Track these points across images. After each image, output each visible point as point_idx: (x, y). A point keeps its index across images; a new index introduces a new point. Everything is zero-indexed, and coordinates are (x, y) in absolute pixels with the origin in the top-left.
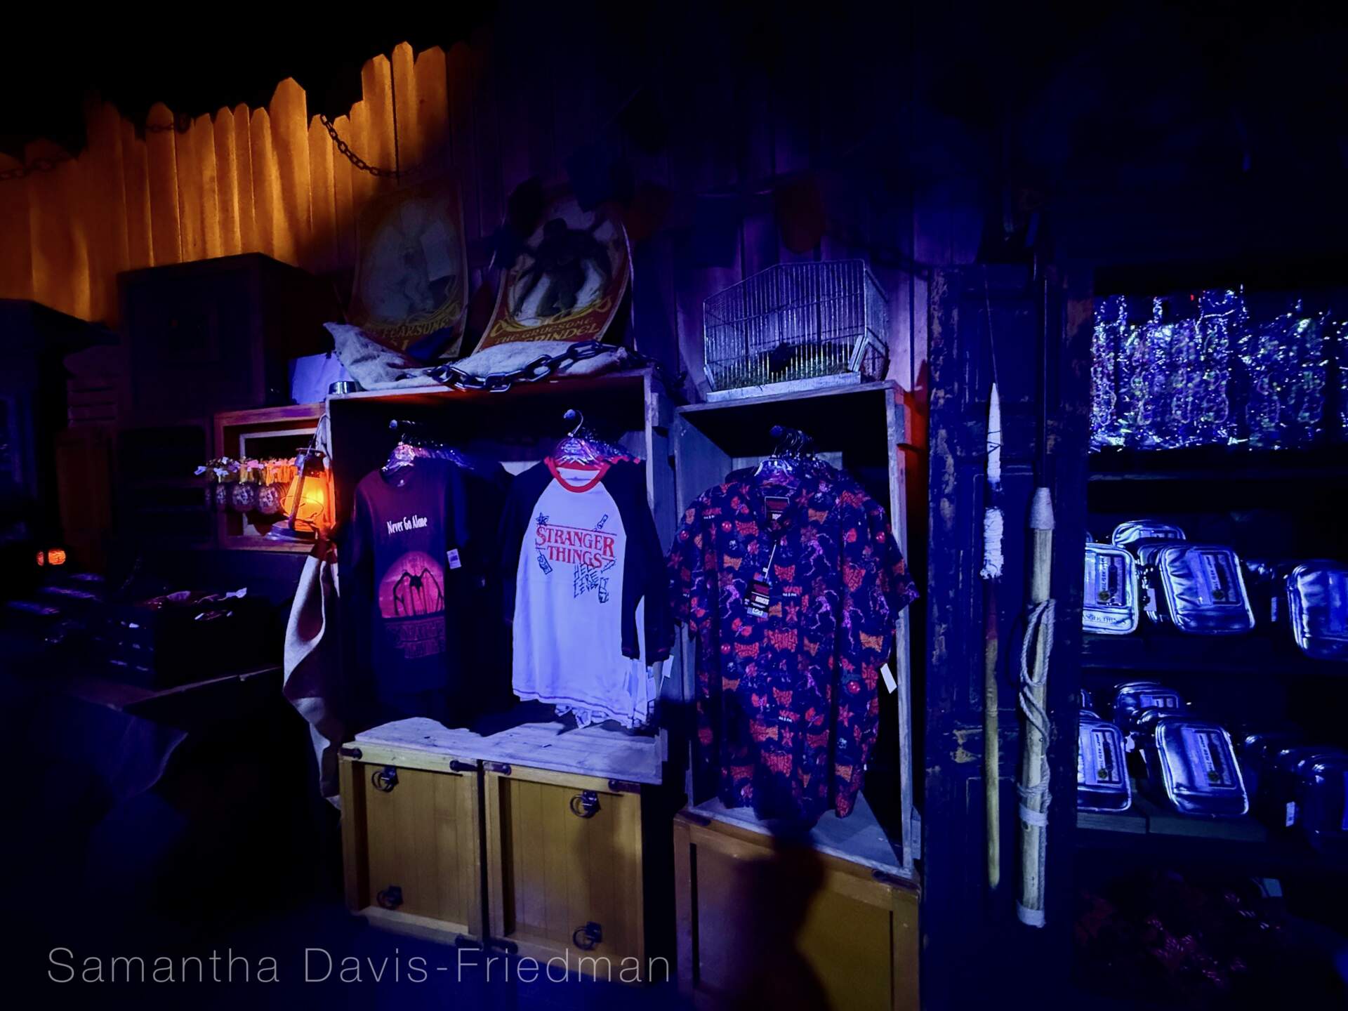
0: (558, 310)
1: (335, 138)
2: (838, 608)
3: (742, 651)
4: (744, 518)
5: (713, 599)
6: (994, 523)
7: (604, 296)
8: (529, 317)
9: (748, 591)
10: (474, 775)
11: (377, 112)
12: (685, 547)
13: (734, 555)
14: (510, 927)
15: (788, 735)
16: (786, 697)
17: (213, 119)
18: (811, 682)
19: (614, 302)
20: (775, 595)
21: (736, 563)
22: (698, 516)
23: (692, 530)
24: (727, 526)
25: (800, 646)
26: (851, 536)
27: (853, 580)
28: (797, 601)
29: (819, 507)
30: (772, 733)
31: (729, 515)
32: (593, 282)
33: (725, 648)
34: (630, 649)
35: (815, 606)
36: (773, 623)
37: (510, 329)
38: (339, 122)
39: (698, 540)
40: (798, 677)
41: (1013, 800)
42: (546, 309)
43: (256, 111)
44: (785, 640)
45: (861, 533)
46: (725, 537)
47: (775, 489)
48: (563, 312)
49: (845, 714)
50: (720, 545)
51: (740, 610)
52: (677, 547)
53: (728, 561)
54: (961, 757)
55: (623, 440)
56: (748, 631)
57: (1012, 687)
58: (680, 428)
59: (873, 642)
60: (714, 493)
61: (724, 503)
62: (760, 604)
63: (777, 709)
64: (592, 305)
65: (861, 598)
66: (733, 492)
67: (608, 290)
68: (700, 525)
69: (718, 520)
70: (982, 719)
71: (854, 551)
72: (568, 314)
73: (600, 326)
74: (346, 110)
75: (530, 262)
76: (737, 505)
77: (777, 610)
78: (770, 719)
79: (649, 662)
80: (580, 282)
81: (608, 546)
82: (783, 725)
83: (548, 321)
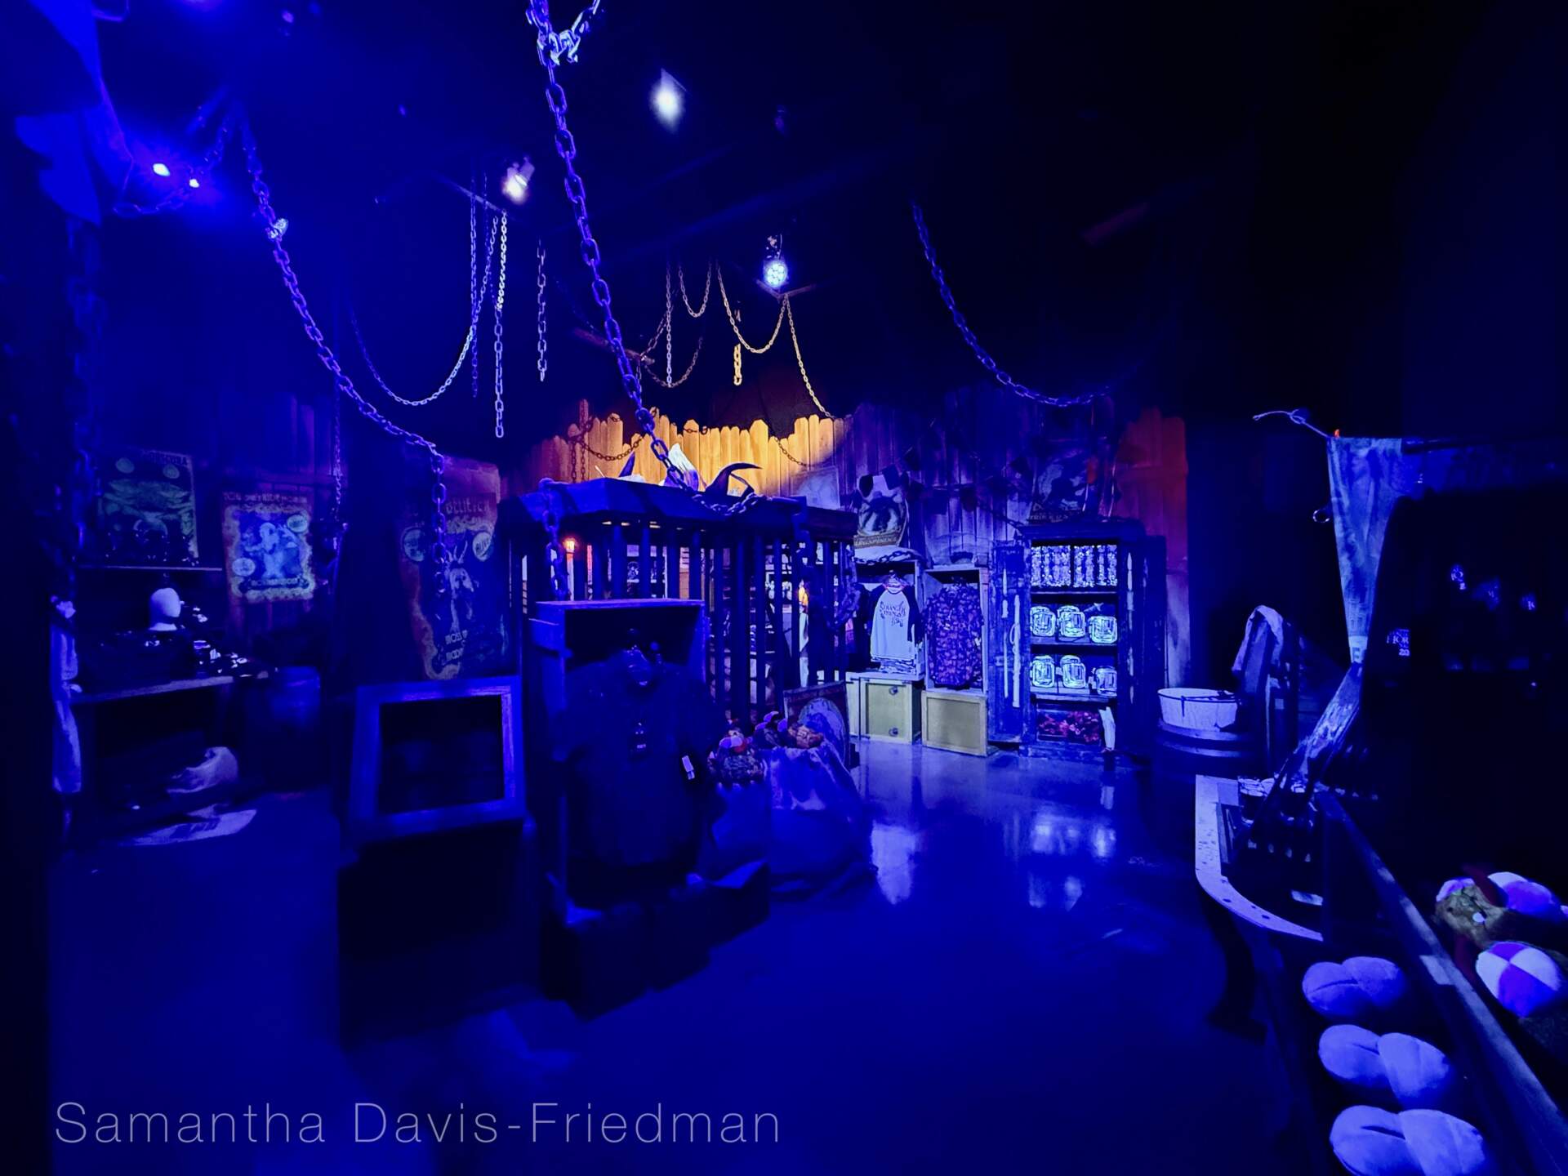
0: (880, 529)
1: (781, 447)
2: (967, 625)
3: (942, 640)
4: (944, 603)
5: (935, 626)
6: (1005, 604)
7: (898, 524)
8: (868, 530)
9: (944, 623)
10: (857, 682)
11: (802, 440)
12: (926, 611)
13: (940, 613)
14: (867, 732)
15: (954, 662)
16: (954, 652)
17: (720, 430)
18: (960, 646)
19: (902, 528)
20: (951, 623)
21: (941, 615)
22: (930, 602)
23: (928, 606)
24: (938, 605)
25: (958, 638)
26: (970, 607)
27: (971, 618)
28: (957, 625)
29: (963, 599)
30: (950, 662)
31: (939, 602)
32: (894, 519)
33: (937, 639)
34: (910, 639)
35: (962, 626)
36: (952, 632)
37: (862, 535)
38: (784, 441)
39: (930, 609)
40: (957, 645)
41: (1011, 674)
42: (876, 528)
43: (742, 431)
44: (954, 636)
45: (973, 606)
46: (938, 608)
47: (952, 594)
48: (883, 530)
49: (968, 653)
50: (936, 610)
51: (941, 628)
52: (924, 611)
53: (939, 615)
54: (998, 664)
55: (905, 577)
56: (944, 634)
57: (1010, 646)
58: (925, 576)
59: (975, 634)
60: (935, 596)
61: (938, 598)
62: (947, 627)
63: (951, 655)
64: (894, 529)
65: (972, 623)
66: (940, 595)
67: (900, 522)
68: (931, 604)
69: (936, 603)
70: (1002, 654)
71: (970, 611)
72: (885, 531)
73: (898, 538)
74: (787, 437)
75: (868, 507)
76: (942, 599)
77: (952, 628)
78: (950, 658)
79: (915, 644)
80: (889, 518)
81: (903, 610)
82: (953, 660)
83: (877, 533)
